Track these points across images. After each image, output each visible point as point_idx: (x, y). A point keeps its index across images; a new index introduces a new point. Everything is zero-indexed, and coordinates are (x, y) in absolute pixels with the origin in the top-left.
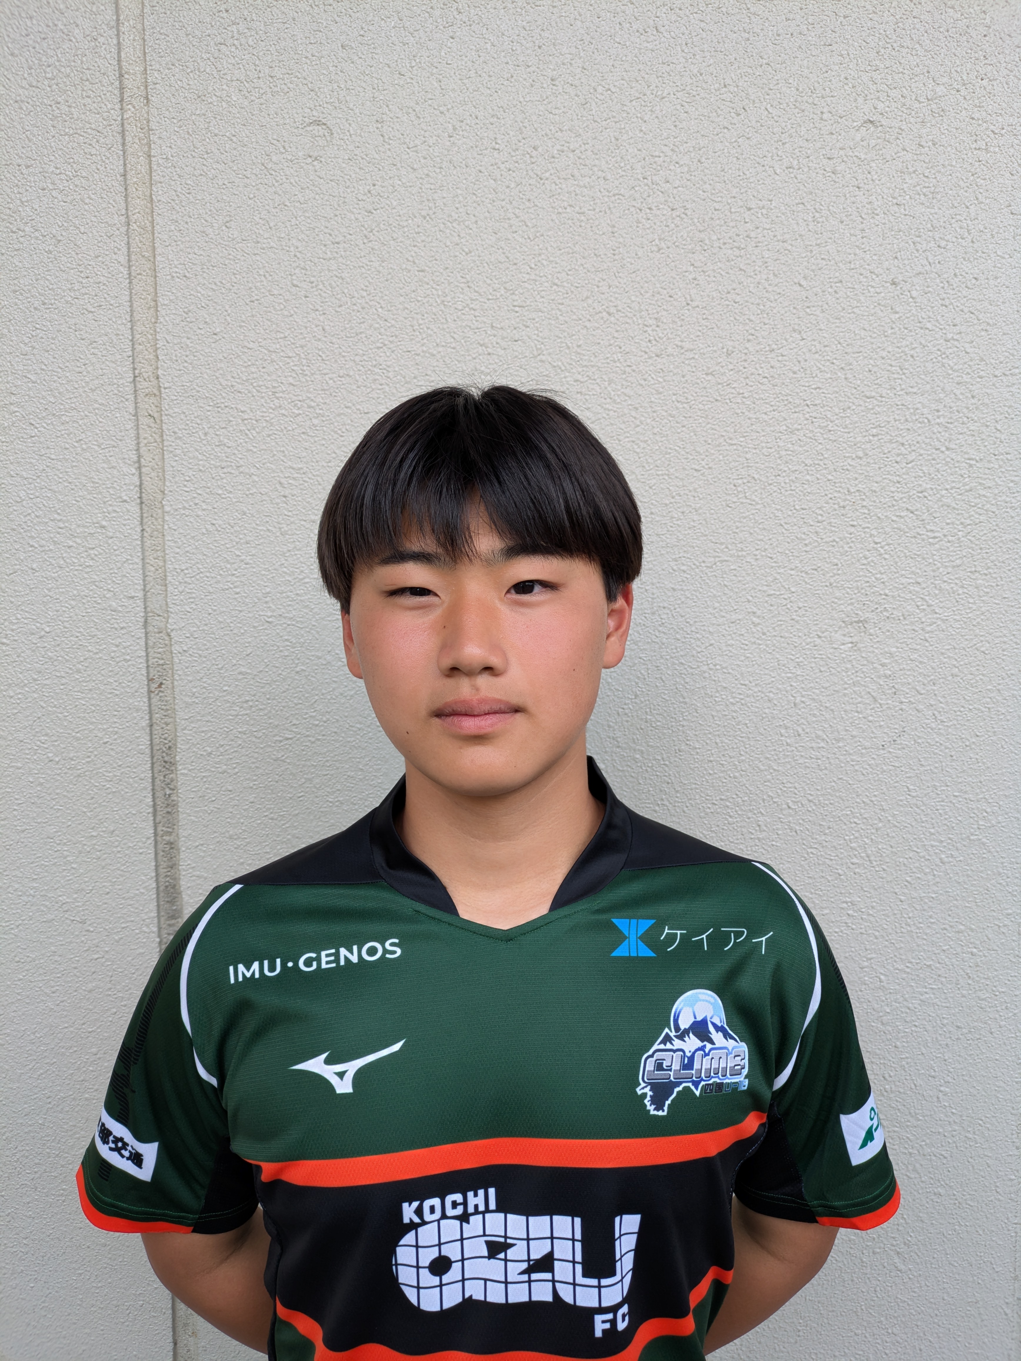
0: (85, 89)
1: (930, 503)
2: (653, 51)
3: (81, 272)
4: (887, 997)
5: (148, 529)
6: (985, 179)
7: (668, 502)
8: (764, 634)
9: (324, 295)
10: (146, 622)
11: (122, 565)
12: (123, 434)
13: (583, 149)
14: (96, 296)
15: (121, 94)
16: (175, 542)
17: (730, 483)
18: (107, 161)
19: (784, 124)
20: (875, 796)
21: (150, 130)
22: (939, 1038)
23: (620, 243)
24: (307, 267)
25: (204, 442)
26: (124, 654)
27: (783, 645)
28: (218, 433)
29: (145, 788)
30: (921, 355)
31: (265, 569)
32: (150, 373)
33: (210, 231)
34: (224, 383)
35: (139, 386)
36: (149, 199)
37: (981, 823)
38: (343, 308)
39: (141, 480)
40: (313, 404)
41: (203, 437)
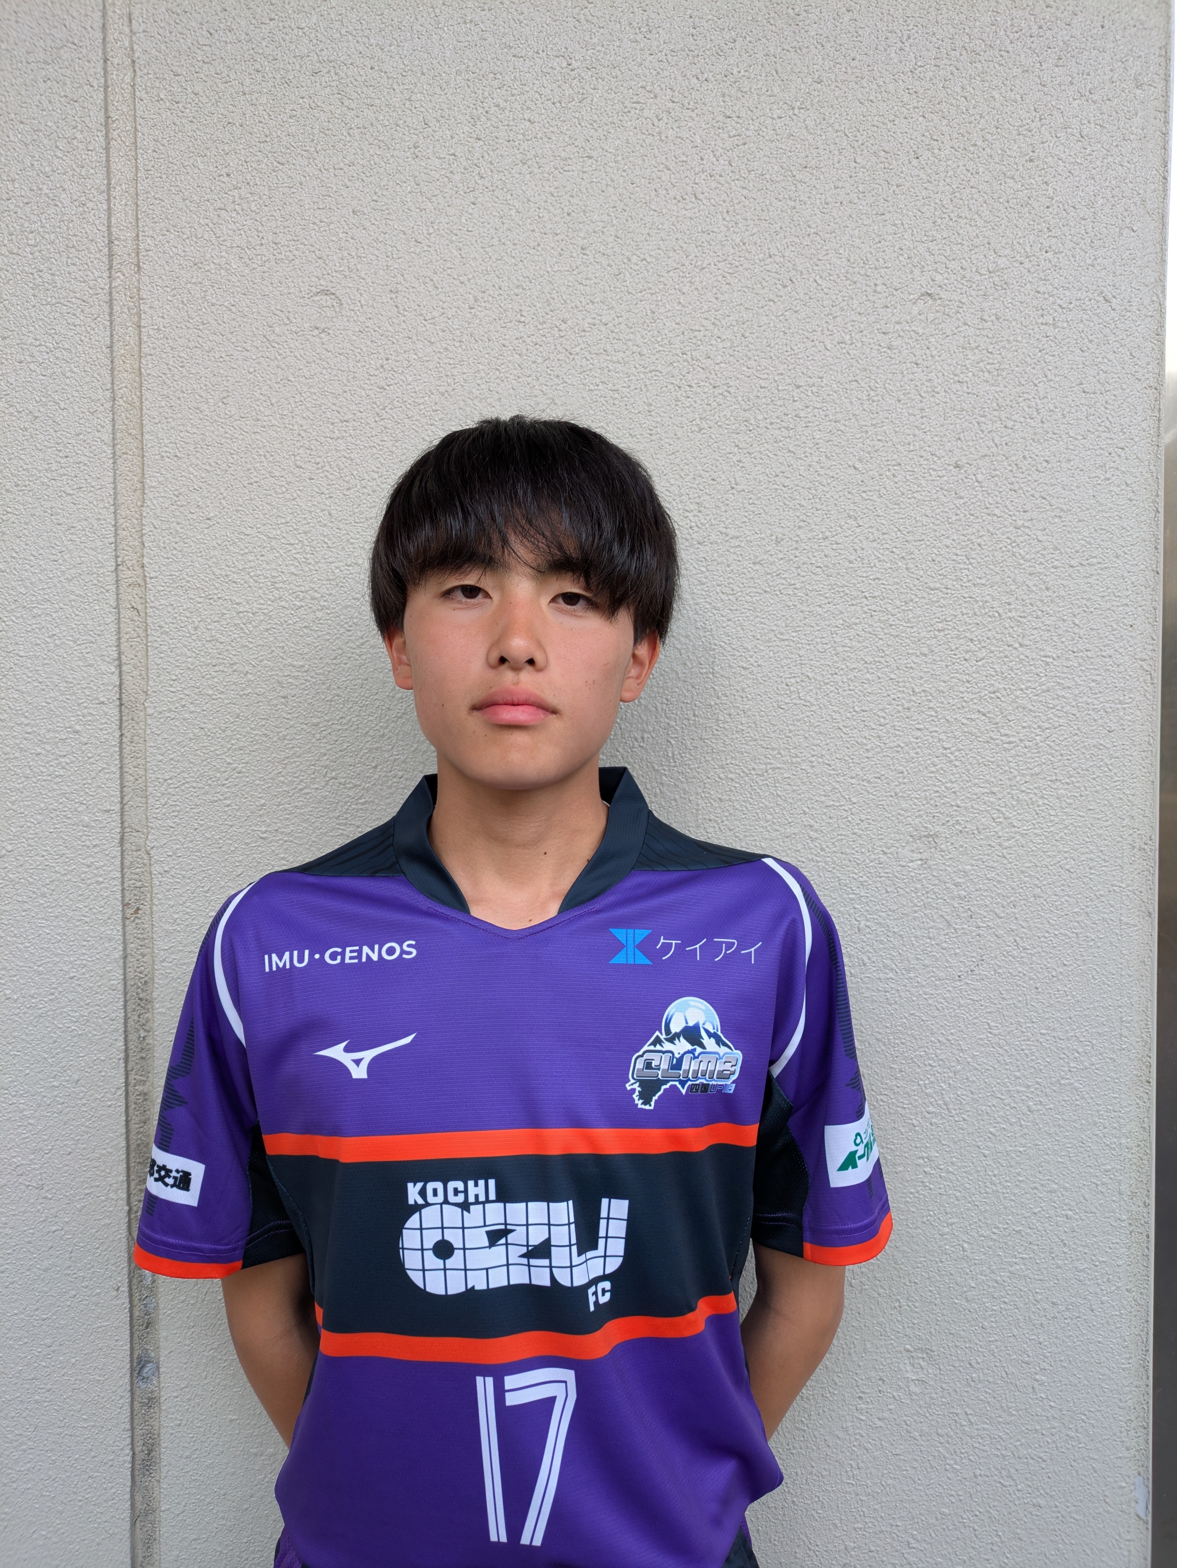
0: (71, 256)
1: (1004, 705)
2: (692, 219)
3: (60, 451)
4: (972, 1268)
5: (128, 735)
6: (1053, 356)
7: (713, 703)
8: (822, 850)
9: (331, 477)
10: (122, 839)
11: (97, 774)
12: (102, 628)
13: (616, 322)
14: (76, 477)
15: (109, 261)
16: (159, 748)
17: (782, 682)
18: (92, 332)
19: (834, 297)
20: (952, 1034)
21: (140, 299)
22: (1033, 1317)
23: (657, 422)
24: (313, 447)
25: (193, 637)
26: (96, 875)
27: (843, 862)
28: (209, 627)
29: (116, 1030)
30: (989, 544)
31: (260, 779)
32: (134, 562)
33: (204, 407)
34: (218, 572)
35: (121, 575)
36: (137, 373)
37: (1072, 1065)
38: (352, 491)
39: (121, 680)
40: (317, 595)
41: (192, 632)
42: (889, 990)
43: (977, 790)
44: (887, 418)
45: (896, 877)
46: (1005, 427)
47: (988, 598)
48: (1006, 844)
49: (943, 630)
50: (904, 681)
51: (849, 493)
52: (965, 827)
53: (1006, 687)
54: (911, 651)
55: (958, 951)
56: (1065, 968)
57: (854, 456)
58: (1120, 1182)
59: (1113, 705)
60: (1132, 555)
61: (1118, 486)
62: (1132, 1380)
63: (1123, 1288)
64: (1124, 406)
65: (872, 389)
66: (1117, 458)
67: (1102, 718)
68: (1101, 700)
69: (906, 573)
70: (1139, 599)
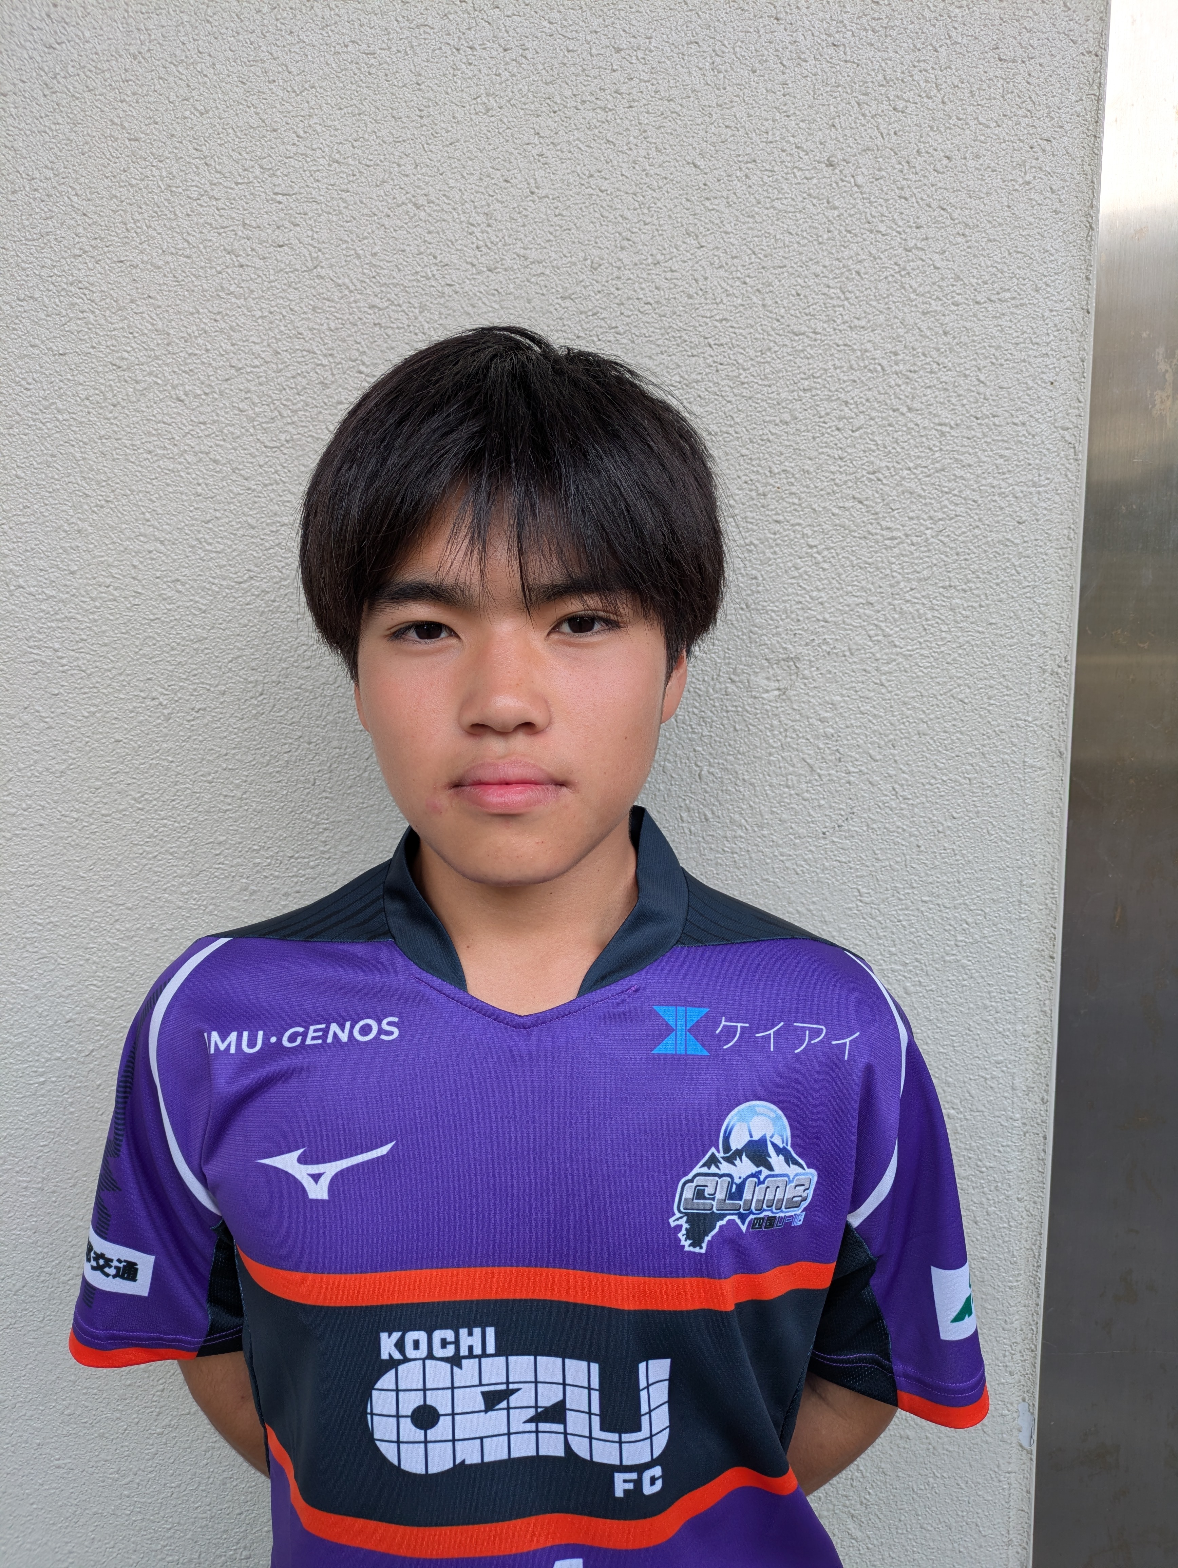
42: (738, 850)
43: (850, 600)
44: (738, 96)
45: (747, 711)
46: (895, 109)
47: (869, 346)
48: (885, 668)
49: (810, 390)
50: (759, 459)
51: (688, 200)
52: (835, 648)
53: (890, 465)
54: (768, 418)
55: (822, 802)
56: (954, 821)
57: (694, 148)
58: (1013, 1076)
59: (1025, 488)
60: (1056, 288)
61: (1041, 193)
62: (1019, 1299)
63: (1014, 1197)
64: (1053, 80)
65: (717, 54)
66: (1040, 153)
67: (1010, 505)
68: (1011, 481)
69: (761, 312)
70: (1063, 347)
